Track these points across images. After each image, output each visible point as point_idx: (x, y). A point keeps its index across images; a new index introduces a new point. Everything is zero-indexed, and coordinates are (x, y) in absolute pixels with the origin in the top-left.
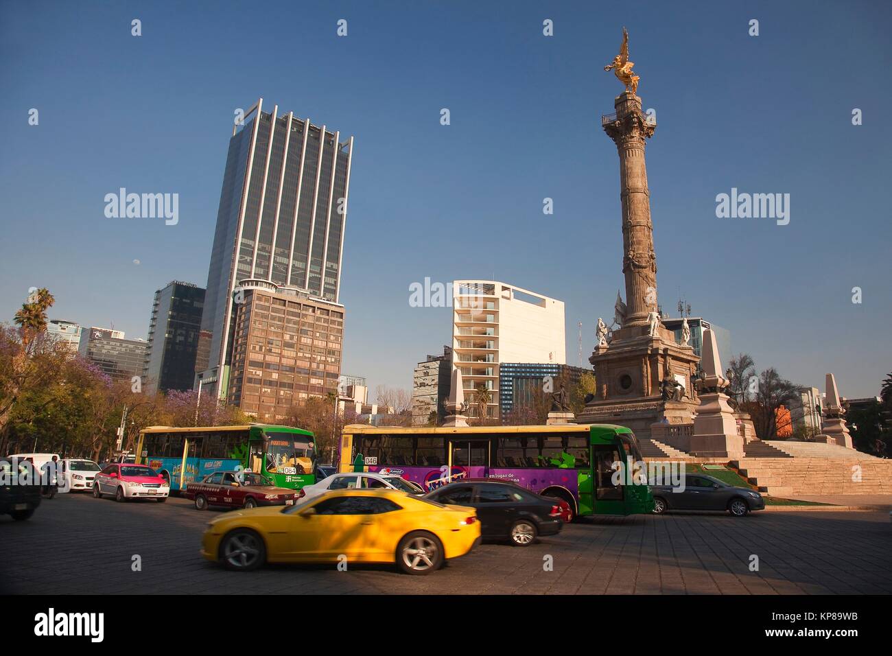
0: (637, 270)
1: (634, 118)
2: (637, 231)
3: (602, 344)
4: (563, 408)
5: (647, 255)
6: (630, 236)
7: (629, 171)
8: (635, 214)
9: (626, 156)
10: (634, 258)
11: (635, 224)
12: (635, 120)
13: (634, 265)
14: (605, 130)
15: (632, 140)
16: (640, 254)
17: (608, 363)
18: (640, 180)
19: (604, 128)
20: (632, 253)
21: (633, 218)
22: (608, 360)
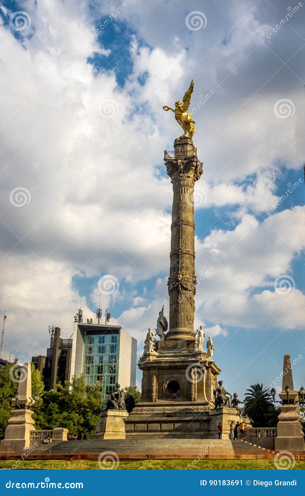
0: (184, 291)
1: (194, 161)
2: (186, 258)
3: (151, 351)
4: (120, 407)
5: (192, 281)
6: (180, 261)
7: (184, 205)
8: (186, 244)
9: (182, 192)
10: (183, 280)
11: (185, 252)
12: (194, 164)
13: (182, 286)
14: (166, 164)
15: (188, 179)
16: (187, 278)
17: (158, 369)
18: (191, 214)
19: (165, 162)
20: (181, 276)
21: (184, 247)
22: (159, 367)
